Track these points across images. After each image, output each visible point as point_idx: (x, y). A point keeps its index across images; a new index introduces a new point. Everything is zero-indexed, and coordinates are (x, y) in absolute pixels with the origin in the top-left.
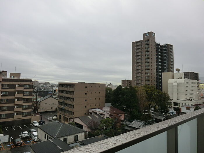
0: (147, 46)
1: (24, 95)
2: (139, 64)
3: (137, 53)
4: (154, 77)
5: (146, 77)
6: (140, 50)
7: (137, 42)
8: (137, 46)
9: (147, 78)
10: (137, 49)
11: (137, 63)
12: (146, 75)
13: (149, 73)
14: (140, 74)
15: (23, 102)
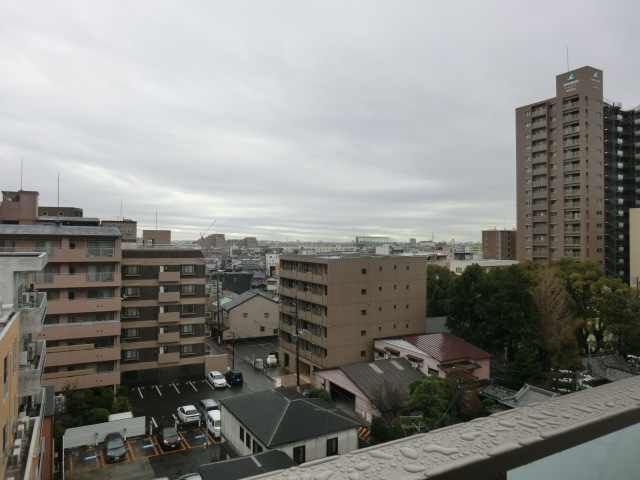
0: (569, 118)
1: (182, 297)
2: (542, 182)
3: (534, 143)
4: (599, 225)
5: (566, 225)
6: (543, 135)
7: (534, 107)
8: (534, 121)
9: (570, 227)
10: (534, 131)
11: (535, 178)
12: (568, 219)
13: (579, 212)
14: (547, 216)
15: (182, 317)
